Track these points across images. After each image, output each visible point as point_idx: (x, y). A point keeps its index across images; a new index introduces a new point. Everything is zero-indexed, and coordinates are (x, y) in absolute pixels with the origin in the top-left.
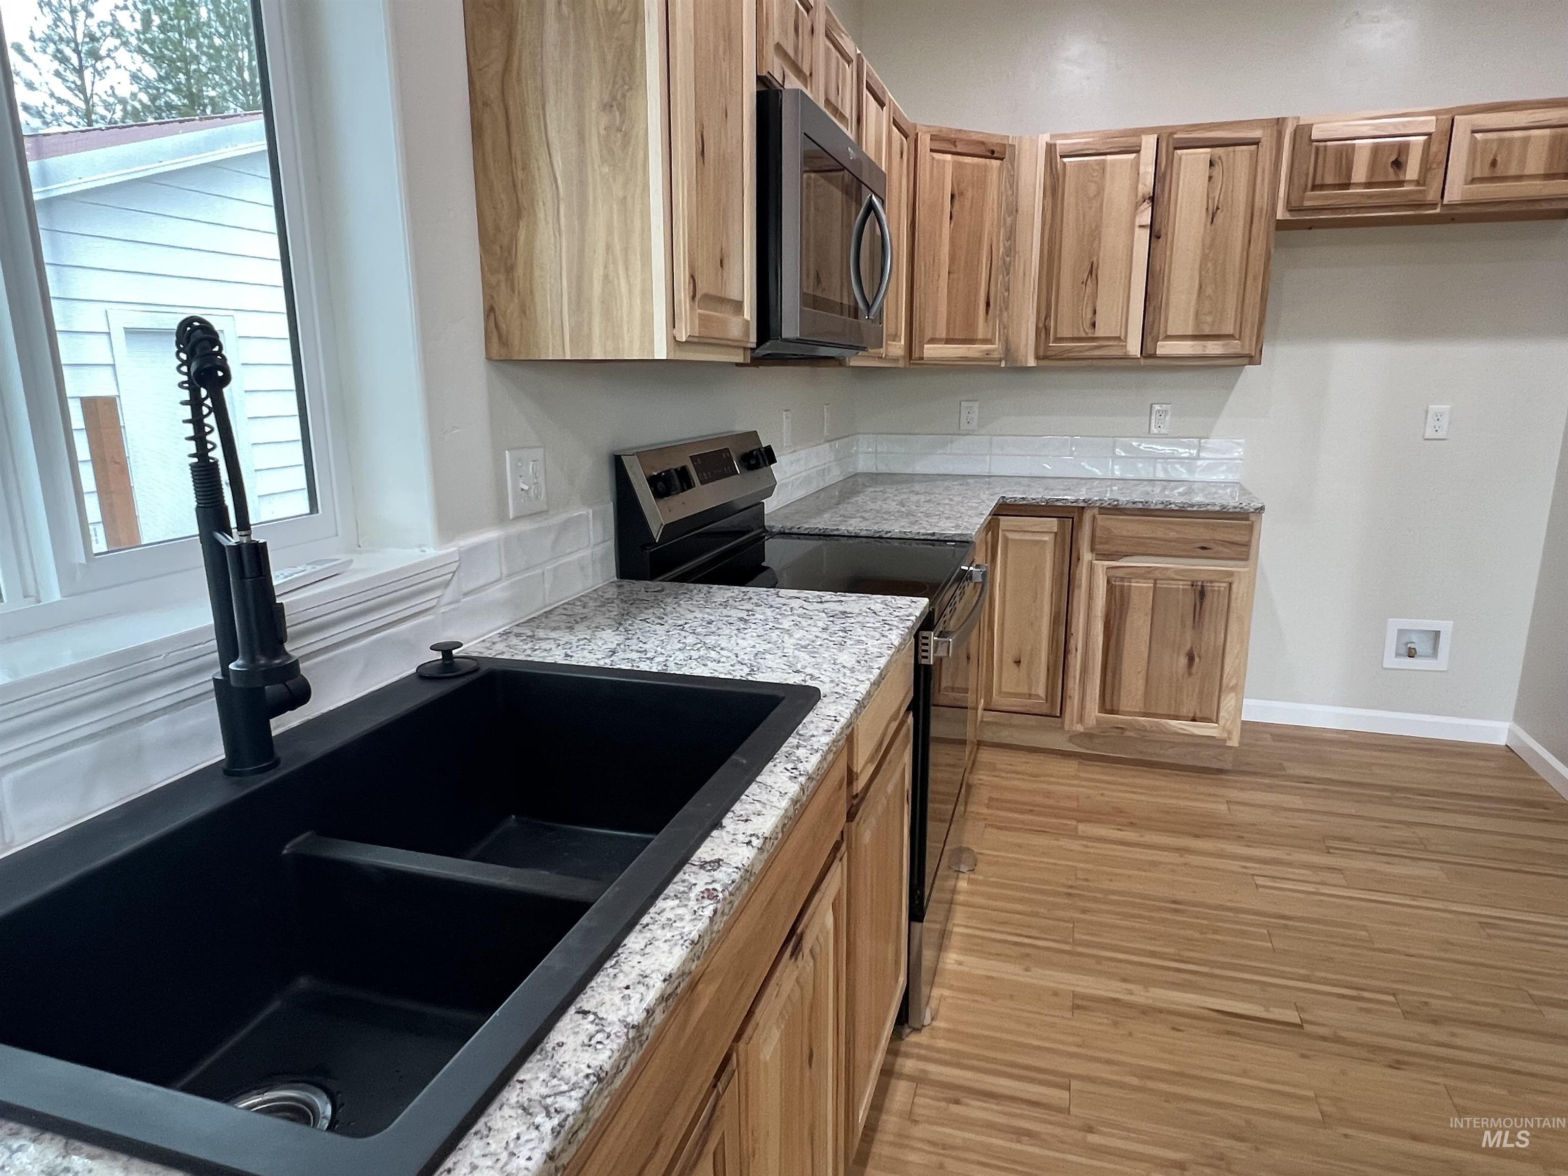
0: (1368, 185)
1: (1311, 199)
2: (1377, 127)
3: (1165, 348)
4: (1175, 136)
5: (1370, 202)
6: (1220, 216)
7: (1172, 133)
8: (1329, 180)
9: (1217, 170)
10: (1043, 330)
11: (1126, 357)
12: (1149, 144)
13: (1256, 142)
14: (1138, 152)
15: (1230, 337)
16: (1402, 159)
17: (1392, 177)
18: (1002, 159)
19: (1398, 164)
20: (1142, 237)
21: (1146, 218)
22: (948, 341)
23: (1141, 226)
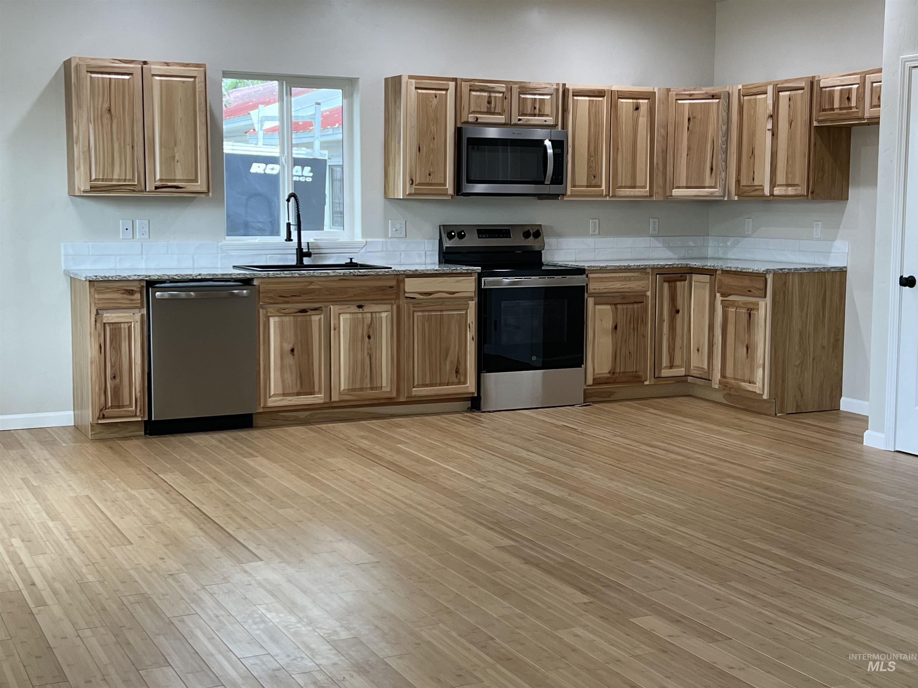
0: (841, 109)
1: (820, 116)
2: (842, 81)
3: (777, 191)
4: (778, 86)
5: (842, 117)
6: (793, 123)
7: (777, 84)
8: (827, 107)
9: (791, 103)
10: (738, 181)
11: (764, 196)
12: (770, 89)
13: (802, 89)
14: (767, 93)
15: (797, 185)
16: (850, 96)
17: (847, 106)
18: (720, 98)
19: (849, 99)
20: (769, 134)
21: (770, 126)
22: (687, 187)
23: (768, 130)
